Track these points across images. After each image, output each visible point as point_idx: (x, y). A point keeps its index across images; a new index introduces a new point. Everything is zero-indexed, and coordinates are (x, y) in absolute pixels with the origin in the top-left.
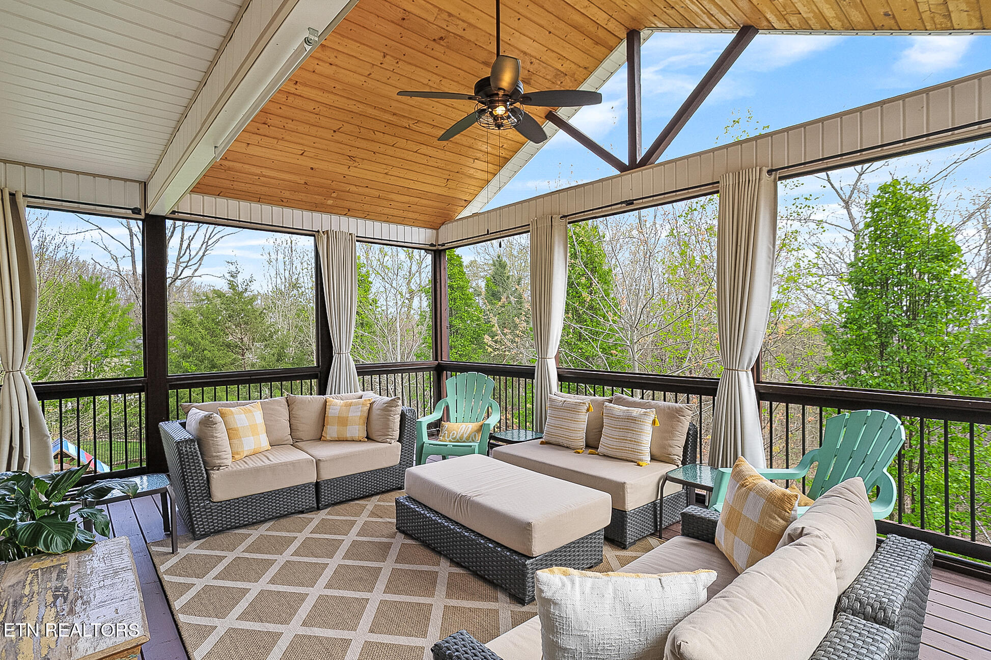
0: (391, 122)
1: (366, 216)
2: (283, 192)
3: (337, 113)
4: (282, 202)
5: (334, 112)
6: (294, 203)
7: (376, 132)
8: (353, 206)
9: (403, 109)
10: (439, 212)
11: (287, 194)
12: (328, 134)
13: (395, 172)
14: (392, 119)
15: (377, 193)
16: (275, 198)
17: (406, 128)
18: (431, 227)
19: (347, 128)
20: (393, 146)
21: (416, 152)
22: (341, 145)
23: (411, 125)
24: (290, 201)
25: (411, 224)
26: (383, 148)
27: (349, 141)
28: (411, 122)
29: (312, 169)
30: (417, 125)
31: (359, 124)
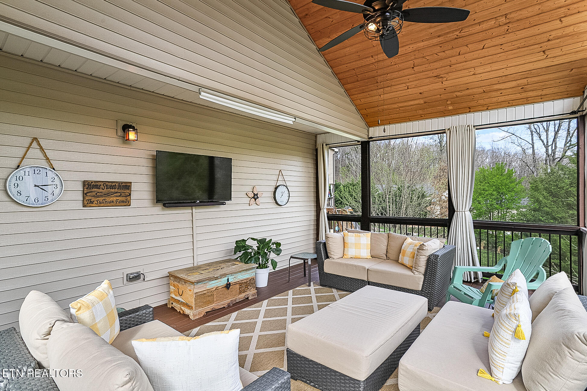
0: (441, 42)
1: (487, 108)
2: (418, 111)
3: (404, 58)
4: (421, 117)
5: (402, 58)
6: (429, 116)
7: (437, 54)
8: (470, 104)
9: (442, 29)
10: (564, 81)
11: (421, 112)
12: (410, 71)
13: (479, 70)
14: (441, 40)
15: (481, 90)
16: (417, 116)
17: (457, 38)
18: (569, 95)
19: (417, 62)
20: (459, 55)
21: (483, 48)
22: (424, 73)
23: (459, 35)
24: (426, 115)
25: (540, 100)
26: (453, 60)
27: (426, 68)
28: (457, 33)
29: (420, 93)
30: (463, 31)
31: (422, 55)
